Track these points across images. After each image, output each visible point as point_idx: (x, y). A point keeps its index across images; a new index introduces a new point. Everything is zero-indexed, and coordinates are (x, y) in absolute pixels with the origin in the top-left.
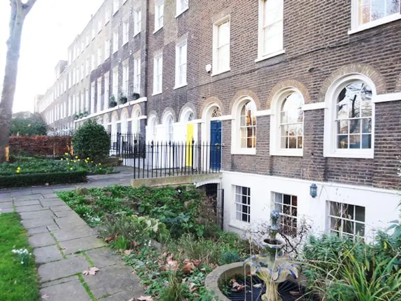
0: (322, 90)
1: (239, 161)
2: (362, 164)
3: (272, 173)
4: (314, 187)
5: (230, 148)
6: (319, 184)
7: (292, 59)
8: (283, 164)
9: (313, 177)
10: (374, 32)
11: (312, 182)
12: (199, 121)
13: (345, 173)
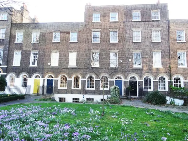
0: (85, 76)
1: (60, 91)
2: (93, 91)
3: (72, 94)
4: (84, 96)
5: (57, 87)
6: (84, 95)
7: (78, 68)
8: (75, 91)
9: (83, 94)
10: (95, 68)
11: (83, 95)
12: (44, 79)
13: (89, 93)
